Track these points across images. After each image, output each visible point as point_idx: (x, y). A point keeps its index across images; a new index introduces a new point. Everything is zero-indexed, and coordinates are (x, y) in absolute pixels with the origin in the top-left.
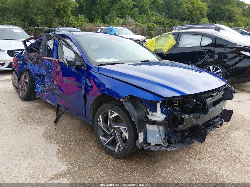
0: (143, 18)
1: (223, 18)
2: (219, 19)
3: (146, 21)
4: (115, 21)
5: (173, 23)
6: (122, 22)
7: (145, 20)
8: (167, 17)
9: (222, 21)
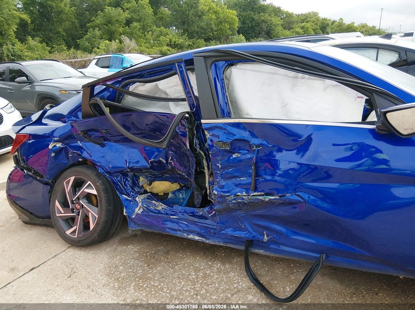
0: (147, 39)
1: (260, 33)
2: (253, 35)
3: (154, 43)
4: (102, 46)
5: (196, 45)
6: (116, 47)
7: (152, 41)
8: (186, 35)
9: (260, 39)
